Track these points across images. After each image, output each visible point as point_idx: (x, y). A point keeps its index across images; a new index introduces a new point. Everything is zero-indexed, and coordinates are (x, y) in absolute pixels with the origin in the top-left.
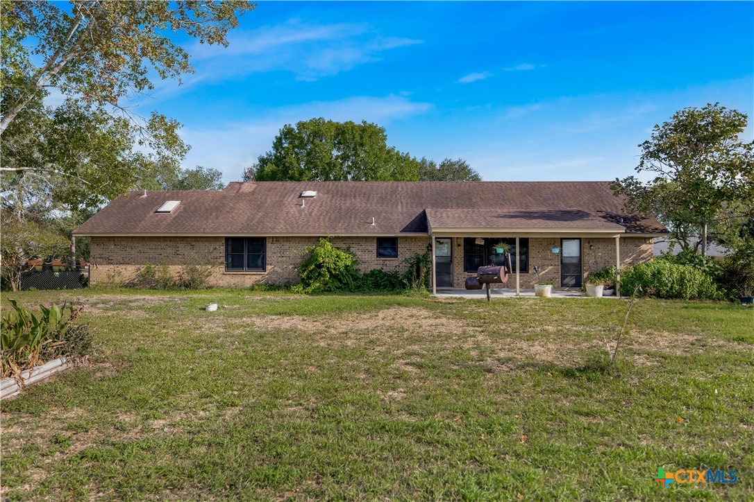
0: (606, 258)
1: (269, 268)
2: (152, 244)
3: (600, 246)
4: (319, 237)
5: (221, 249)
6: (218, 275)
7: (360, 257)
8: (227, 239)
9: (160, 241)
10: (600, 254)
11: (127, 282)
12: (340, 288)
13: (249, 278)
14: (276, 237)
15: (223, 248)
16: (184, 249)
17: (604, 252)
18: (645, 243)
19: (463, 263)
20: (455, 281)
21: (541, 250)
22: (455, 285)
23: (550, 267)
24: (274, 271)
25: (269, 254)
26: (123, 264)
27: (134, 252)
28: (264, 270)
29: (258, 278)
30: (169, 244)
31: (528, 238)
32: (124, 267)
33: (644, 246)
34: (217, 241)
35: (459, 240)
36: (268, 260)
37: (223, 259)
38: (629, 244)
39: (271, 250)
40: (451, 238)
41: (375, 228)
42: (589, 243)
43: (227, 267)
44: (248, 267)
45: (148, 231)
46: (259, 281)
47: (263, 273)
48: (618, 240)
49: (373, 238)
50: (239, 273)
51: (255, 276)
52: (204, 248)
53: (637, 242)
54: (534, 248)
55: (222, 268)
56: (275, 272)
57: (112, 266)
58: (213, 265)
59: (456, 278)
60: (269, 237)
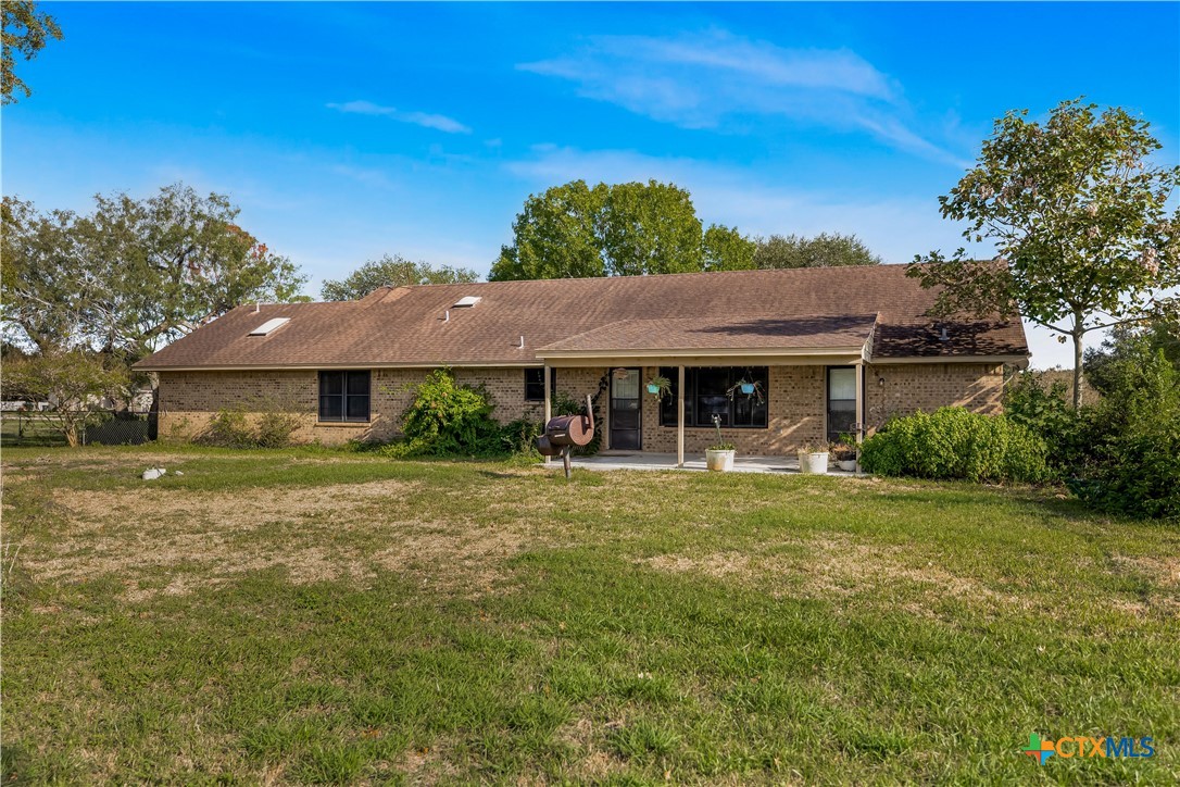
0: (909, 402)
1: (373, 416)
2: (229, 382)
3: (898, 380)
4: (434, 369)
5: (314, 388)
6: (309, 426)
7: (499, 400)
8: (322, 373)
9: (238, 377)
10: (898, 395)
11: (200, 435)
12: (451, 449)
13: (346, 431)
14: (385, 370)
15: (316, 387)
16: (268, 390)
17: (905, 391)
18: (987, 373)
19: (657, 410)
20: (644, 441)
21: (790, 388)
22: (644, 447)
23: (806, 419)
24: (380, 421)
25: (374, 396)
26: (195, 410)
27: (208, 392)
28: (368, 420)
29: (361, 431)
30: (250, 381)
31: (767, 368)
32: (196, 414)
33: (984, 379)
34: (307, 376)
35: (651, 372)
36: (373, 404)
37: (316, 404)
38: (954, 377)
39: (378, 389)
40: (640, 369)
41: (520, 353)
42: (876, 374)
43: (322, 414)
44: (348, 415)
45: (224, 362)
46: (360, 437)
47: (365, 424)
48: (859, 370)
49: (518, 369)
50: (335, 424)
51: (356, 429)
52: (291, 386)
53: (970, 372)
54: (777, 384)
55: (314, 418)
56: (381, 423)
57: (183, 413)
58: (302, 411)
59: (645, 435)
60: (375, 370)
